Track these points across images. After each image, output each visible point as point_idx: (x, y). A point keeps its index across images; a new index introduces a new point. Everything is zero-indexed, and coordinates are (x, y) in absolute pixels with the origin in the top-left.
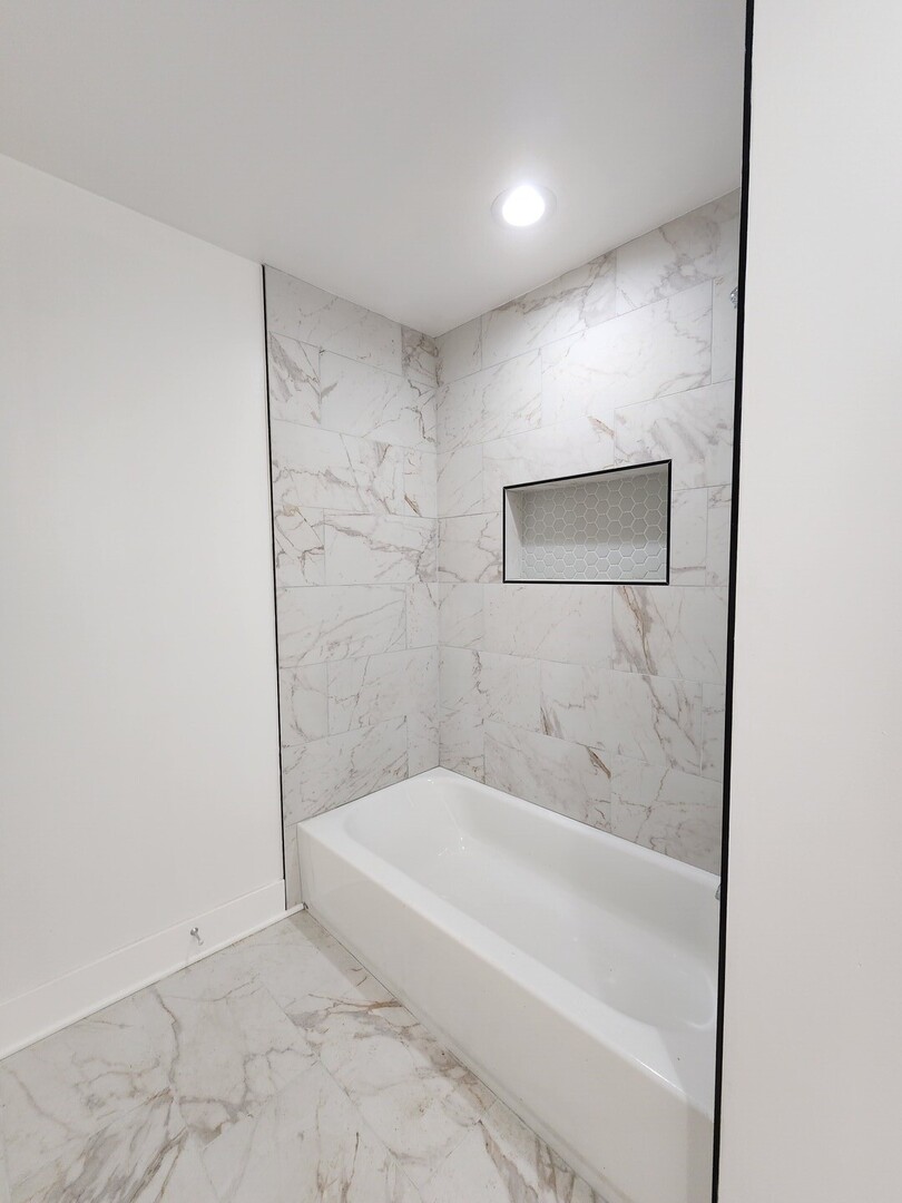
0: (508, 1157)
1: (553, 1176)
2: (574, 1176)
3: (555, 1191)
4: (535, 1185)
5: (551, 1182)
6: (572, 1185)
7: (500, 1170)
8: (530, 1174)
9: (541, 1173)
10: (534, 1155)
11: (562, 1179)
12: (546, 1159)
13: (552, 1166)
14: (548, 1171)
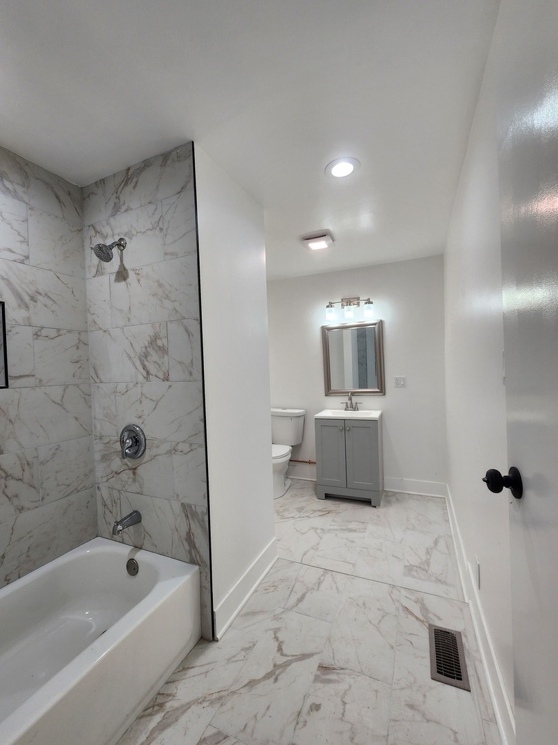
0: (147, 735)
1: (158, 705)
2: (159, 694)
3: (166, 702)
4: (162, 714)
5: (161, 705)
6: (163, 694)
7: (155, 738)
8: (158, 718)
9: (157, 712)
10: (148, 718)
11: (160, 700)
12: (149, 711)
13: (153, 707)
14: (156, 708)
